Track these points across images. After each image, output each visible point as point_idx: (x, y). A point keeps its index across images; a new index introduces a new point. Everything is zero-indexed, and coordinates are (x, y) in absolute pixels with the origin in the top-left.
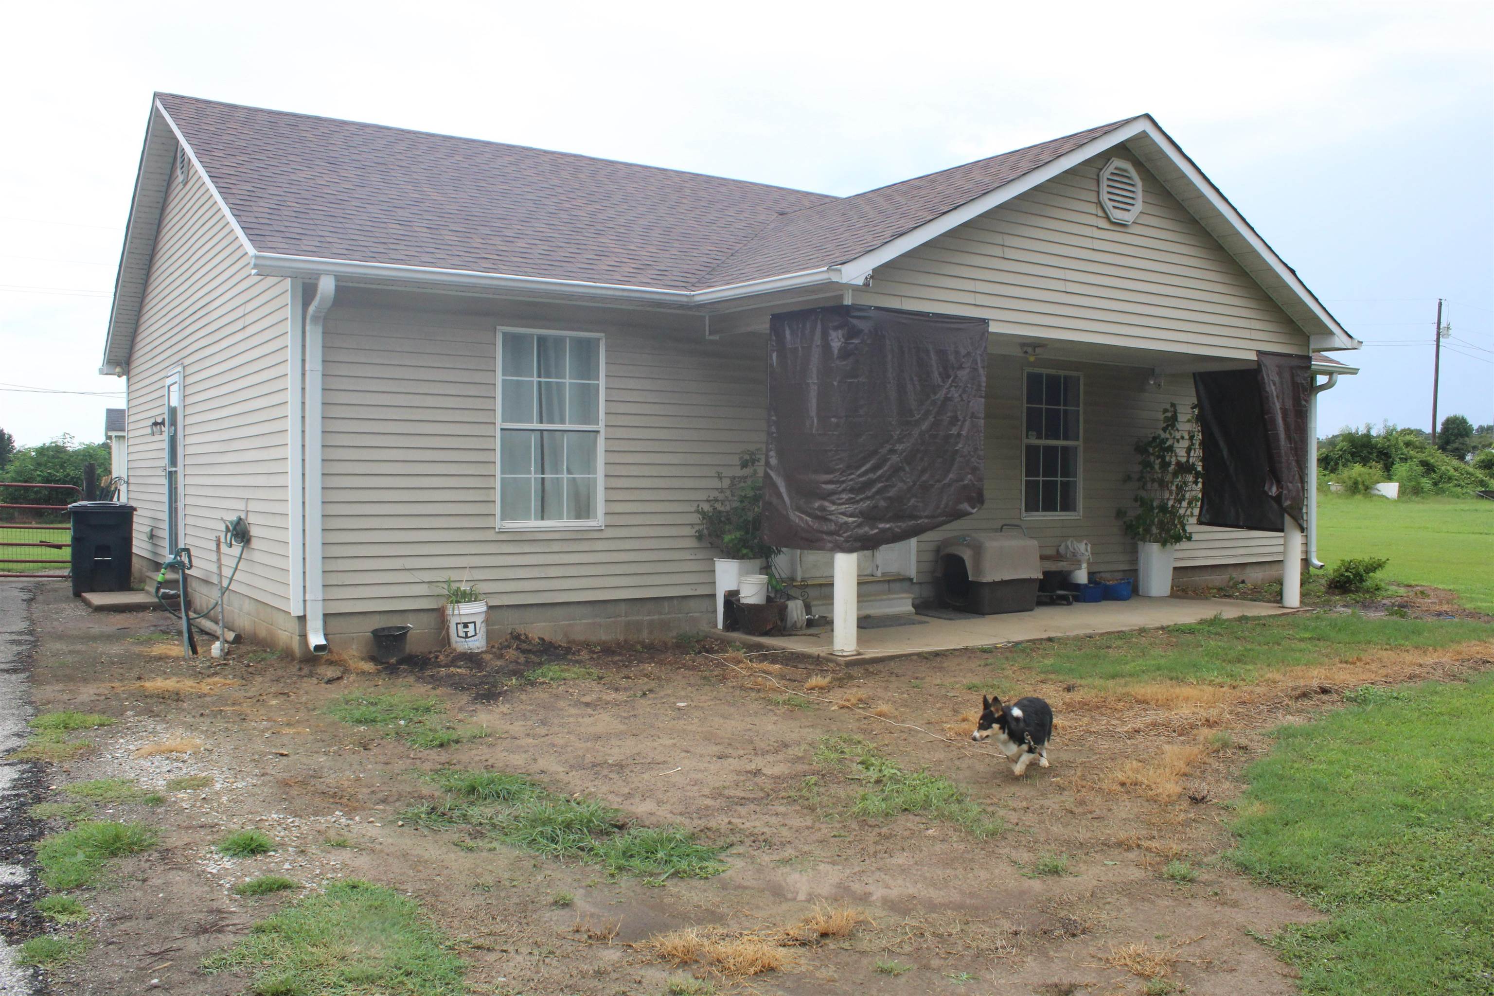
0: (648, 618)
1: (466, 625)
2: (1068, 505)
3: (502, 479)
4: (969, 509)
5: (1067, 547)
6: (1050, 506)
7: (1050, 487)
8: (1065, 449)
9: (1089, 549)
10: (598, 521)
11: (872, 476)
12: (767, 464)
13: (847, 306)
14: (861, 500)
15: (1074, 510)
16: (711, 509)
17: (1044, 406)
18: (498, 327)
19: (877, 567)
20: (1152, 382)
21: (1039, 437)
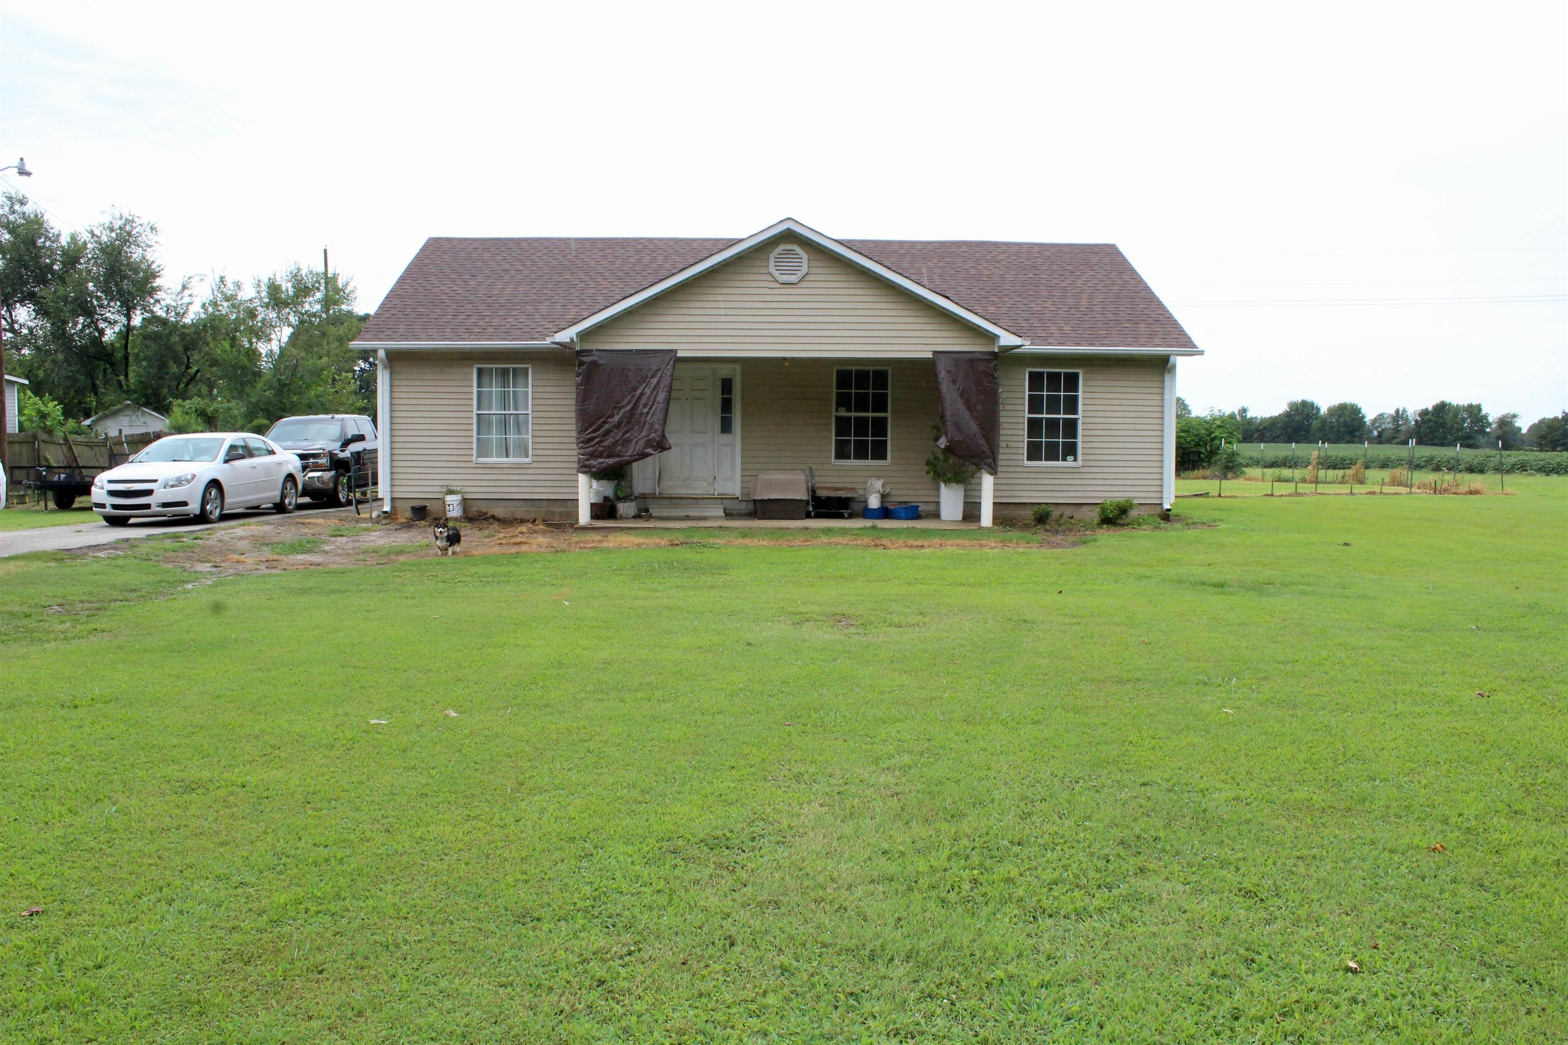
0: (559, 510)
1: (451, 506)
3: (477, 438)
4: (652, 452)
6: (859, 456)
7: (861, 444)
8: (875, 419)
9: (885, 485)
10: (529, 459)
13: (578, 351)
15: (884, 459)
17: (853, 391)
18: (474, 365)
19: (715, 490)
21: (849, 410)
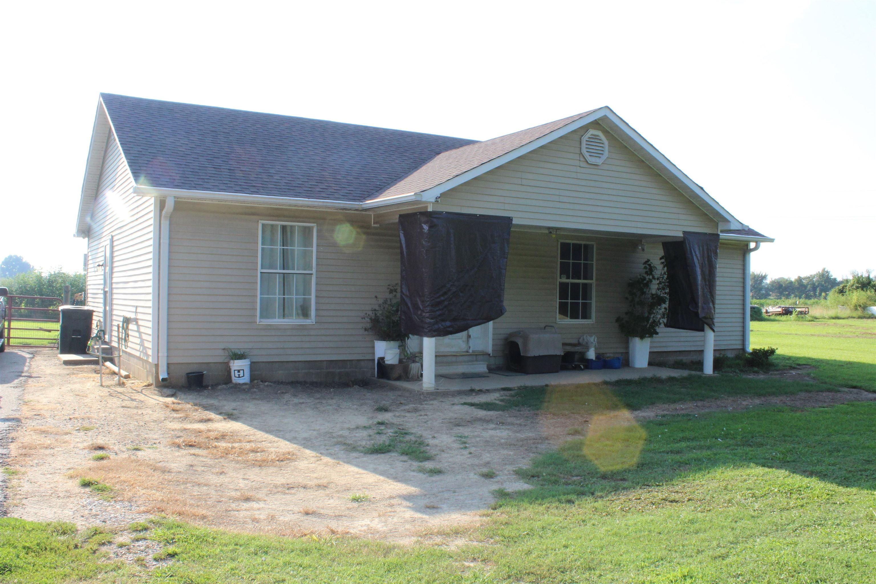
0: (339, 370)
1: (239, 371)
2: (586, 316)
3: (261, 298)
5: (584, 339)
6: (575, 316)
7: (575, 306)
8: (585, 285)
9: (596, 340)
10: (312, 320)
11: (442, 298)
12: (402, 292)
13: (430, 212)
14: (437, 310)
15: (590, 318)
16: (374, 315)
17: (571, 261)
18: (260, 221)
19: (470, 347)
20: (640, 248)
21: (568, 278)
